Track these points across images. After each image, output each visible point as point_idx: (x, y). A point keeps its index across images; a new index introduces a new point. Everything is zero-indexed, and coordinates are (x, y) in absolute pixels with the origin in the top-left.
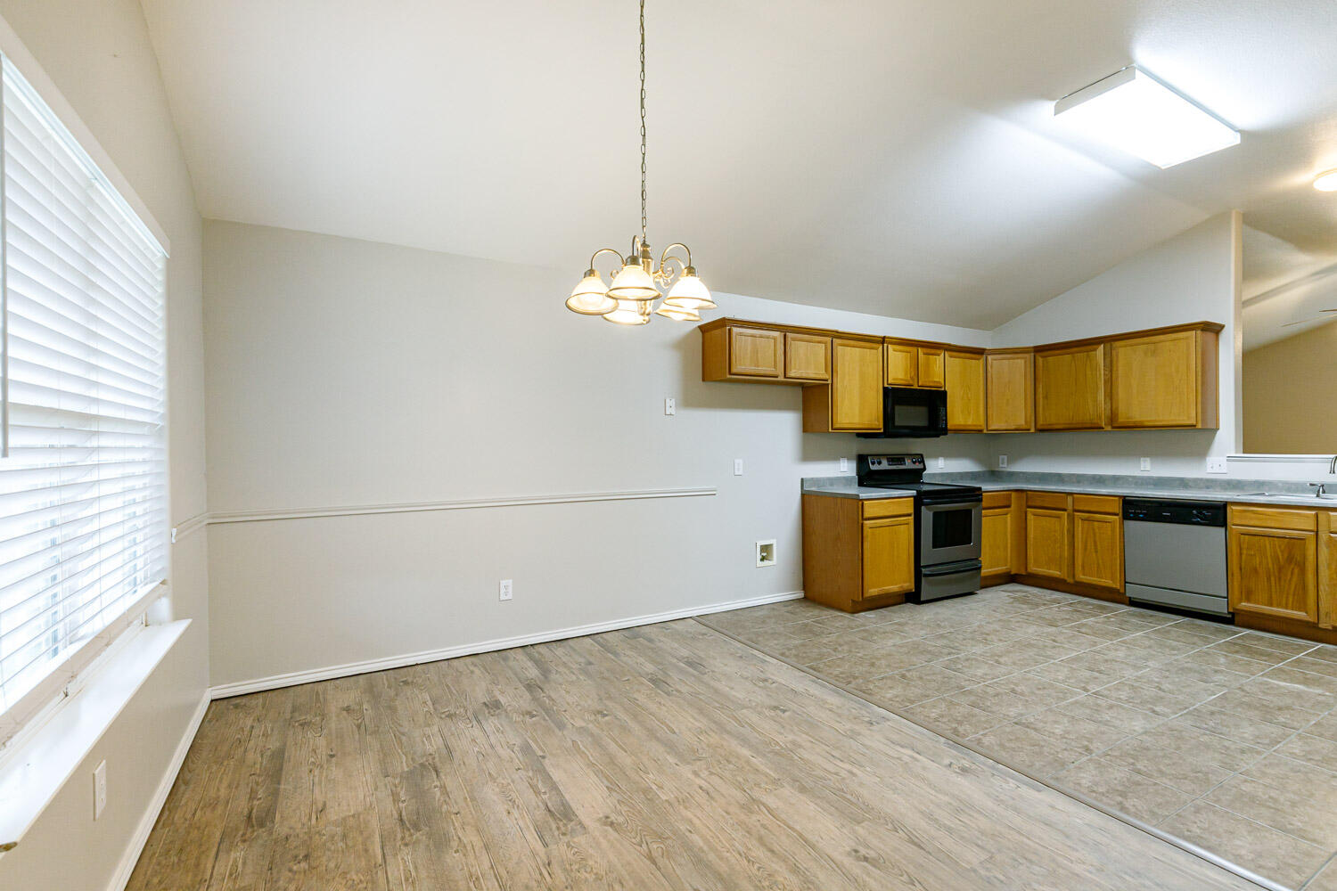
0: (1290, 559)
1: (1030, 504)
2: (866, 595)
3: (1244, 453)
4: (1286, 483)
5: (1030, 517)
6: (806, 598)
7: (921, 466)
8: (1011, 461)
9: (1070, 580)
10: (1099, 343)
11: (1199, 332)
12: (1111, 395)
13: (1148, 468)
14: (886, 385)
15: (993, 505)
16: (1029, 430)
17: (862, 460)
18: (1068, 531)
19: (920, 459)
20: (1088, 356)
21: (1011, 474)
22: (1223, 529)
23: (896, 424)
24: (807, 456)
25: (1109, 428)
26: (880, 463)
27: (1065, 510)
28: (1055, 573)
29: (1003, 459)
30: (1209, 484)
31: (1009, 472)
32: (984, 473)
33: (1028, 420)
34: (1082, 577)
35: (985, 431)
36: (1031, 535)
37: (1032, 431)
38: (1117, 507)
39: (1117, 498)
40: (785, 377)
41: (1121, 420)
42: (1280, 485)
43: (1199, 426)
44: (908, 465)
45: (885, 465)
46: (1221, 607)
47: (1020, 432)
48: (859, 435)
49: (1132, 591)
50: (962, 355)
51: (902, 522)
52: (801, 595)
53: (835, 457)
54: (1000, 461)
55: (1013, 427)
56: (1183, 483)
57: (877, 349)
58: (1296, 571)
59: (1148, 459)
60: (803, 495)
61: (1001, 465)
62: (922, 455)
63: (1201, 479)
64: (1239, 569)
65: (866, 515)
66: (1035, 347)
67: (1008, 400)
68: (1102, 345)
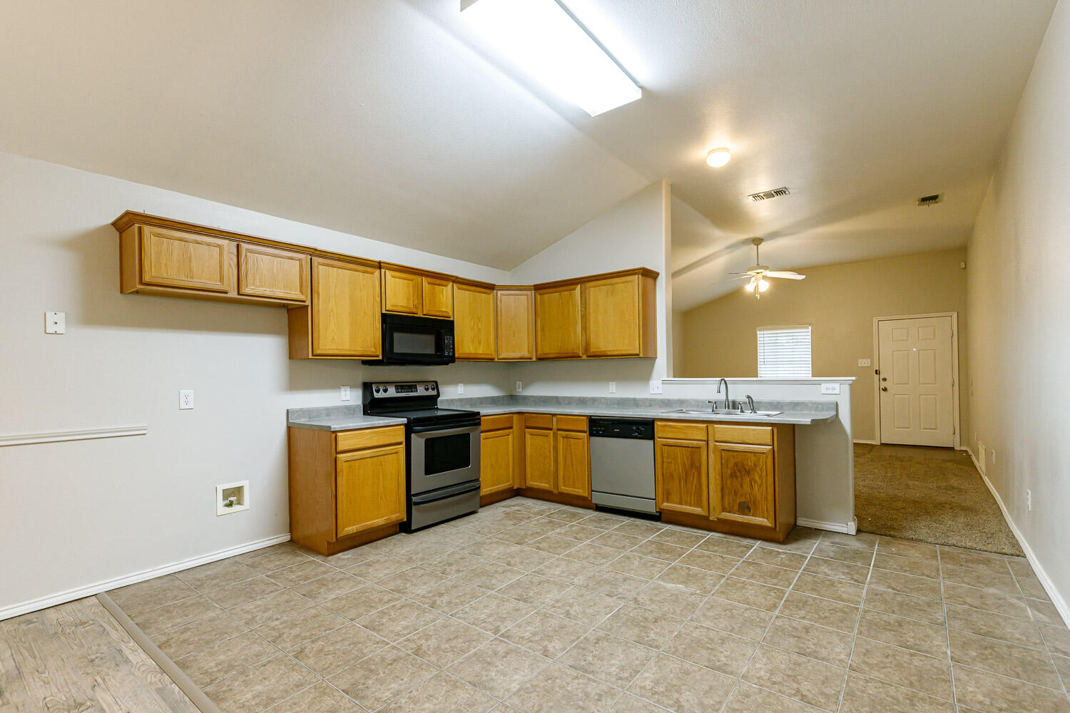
0: (692, 465)
1: (527, 425)
2: (341, 534)
3: (674, 377)
4: (696, 401)
5: (528, 436)
6: (291, 541)
7: (434, 393)
8: (524, 387)
9: (556, 492)
10: (577, 284)
11: (640, 276)
12: (585, 328)
14: (384, 312)
15: (491, 428)
16: (531, 359)
17: (367, 387)
18: (553, 447)
19: (436, 386)
20: (570, 294)
21: (525, 398)
22: (652, 441)
23: (395, 351)
24: (294, 384)
25: (584, 357)
26: (385, 391)
27: (551, 429)
28: (544, 485)
29: (519, 385)
30: (651, 403)
31: (523, 396)
32: (503, 397)
33: (530, 350)
34: (564, 489)
35: (496, 360)
36: (528, 453)
37: (534, 359)
38: (585, 426)
39: (585, 418)
40: (239, 294)
41: (593, 350)
42: (693, 403)
43: (641, 355)
44: (421, 391)
45: (392, 392)
46: (650, 508)
47: (525, 360)
48: (364, 362)
49: (597, 499)
50: (472, 288)
51: (389, 452)
52: (287, 538)
53: (335, 385)
54: (516, 386)
55: (520, 356)
56: (635, 403)
57: (372, 273)
58: (696, 473)
59: (614, 383)
60: (289, 428)
61: (518, 390)
62: (436, 382)
63: (646, 399)
64: (663, 477)
65: (340, 448)
66: (534, 286)
67: (514, 332)
68: (579, 286)
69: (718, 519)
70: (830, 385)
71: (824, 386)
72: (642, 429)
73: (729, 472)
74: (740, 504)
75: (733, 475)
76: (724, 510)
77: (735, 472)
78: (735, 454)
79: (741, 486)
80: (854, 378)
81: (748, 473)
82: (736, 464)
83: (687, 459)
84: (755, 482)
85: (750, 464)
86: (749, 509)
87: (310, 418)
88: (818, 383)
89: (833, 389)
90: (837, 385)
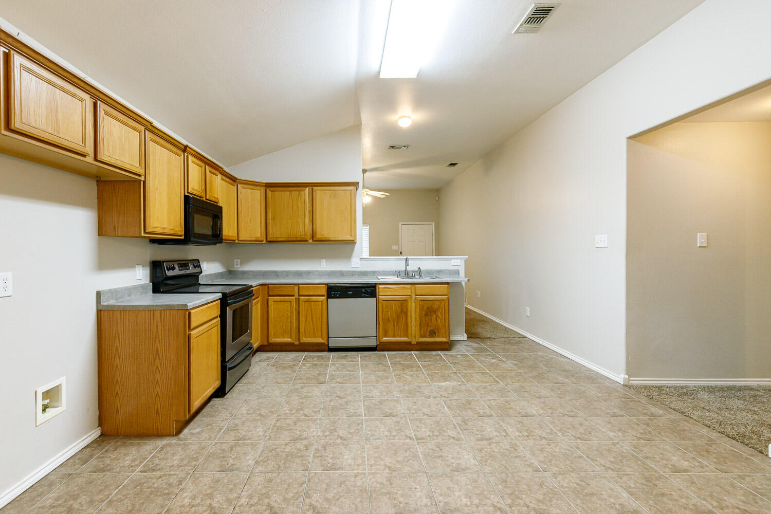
0: (402, 311)
1: (270, 293)
3: (373, 256)
5: (271, 303)
6: (102, 435)
7: (197, 270)
8: (242, 263)
9: (297, 343)
10: (306, 187)
11: (355, 187)
12: (312, 221)
13: (324, 265)
14: (186, 194)
16: (262, 241)
17: (156, 266)
18: (296, 309)
19: (197, 263)
20: (299, 194)
21: (244, 273)
22: (374, 300)
24: (103, 263)
25: (311, 241)
26: (174, 269)
27: (293, 296)
28: (287, 340)
29: (237, 262)
30: (352, 273)
31: (242, 271)
33: (263, 234)
34: (304, 340)
35: (237, 241)
36: (271, 315)
37: (264, 242)
38: (324, 292)
39: (324, 285)
40: (96, 159)
41: (318, 236)
43: (355, 241)
44: (191, 270)
45: (177, 272)
46: (372, 342)
47: (257, 242)
49: (333, 343)
50: (227, 180)
54: (235, 263)
55: (254, 239)
56: (342, 274)
57: (179, 155)
58: (404, 316)
59: (324, 260)
60: (99, 312)
61: (235, 266)
62: (198, 260)
64: (383, 322)
66: (266, 183)
67: (251, 219)
68: (308, 188)
69: (417, 342)
70: (456, 261)
71: (453, 261)
72: (369, 291)
73: (424, 313)
74: (430, 332)
75: (426, 315)
76: (421, 336)
77: (428, 314)
78: (428, 302)
79: (431, 320)
80: (467, 257)
81: (435, 312)
82: (428, 308)
83: (399, 308)
84: (439, 317)
85: (436, 307)
86: (435, 333)
87: (116, 299)
88: (450, 259)
89: (457, 262)
90: (459, 261)
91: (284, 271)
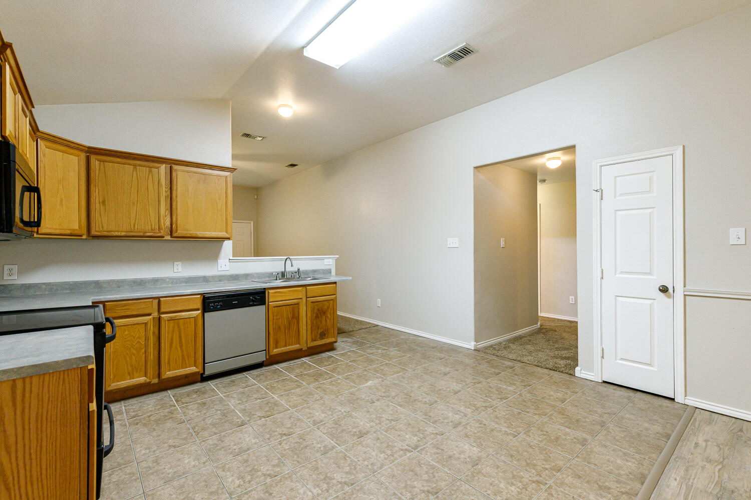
0: (293, 317)
1: (108, 315)
9: (156, 380)
10: (162, 163)
12: (171, 209)
13: (180, 269)
16: (81, 236)
18: (154, 333)
20: (150, 171)
22: (263, 306)
25: (168, 238)
27: (150, 315)
31: (23, 285)
33: (80, 224)
34: (168, 374)
37: (84, 237)
38: (199, 304)
39: (199, 296)
41: (180, 232)
47: (73, 236)
49: (211, 369)
54: (6, 272)
58: (296, 322)
59: (180, 263)
64: (273, 330)
66: (89, 148)
68: (164, 165)
69: (308, 348)
70: (328, 260)
71: (326, 260)
72: (257, 298)
73: (315, 315)
74: (320, 334)
75: (317, 317)
76: (313, 340)
77: (318, 315)
78: (318, 303)
79: (321, 322)
80: (338, 256)
81: (324, 313)
82: (318, 310)
83: (290, 313)
84: (328, 318)
85: (326, 307)
86: (325, 334)
88: (323, 259)
89: (329, 262)
90: (331, 260)
91: (113, 281)
